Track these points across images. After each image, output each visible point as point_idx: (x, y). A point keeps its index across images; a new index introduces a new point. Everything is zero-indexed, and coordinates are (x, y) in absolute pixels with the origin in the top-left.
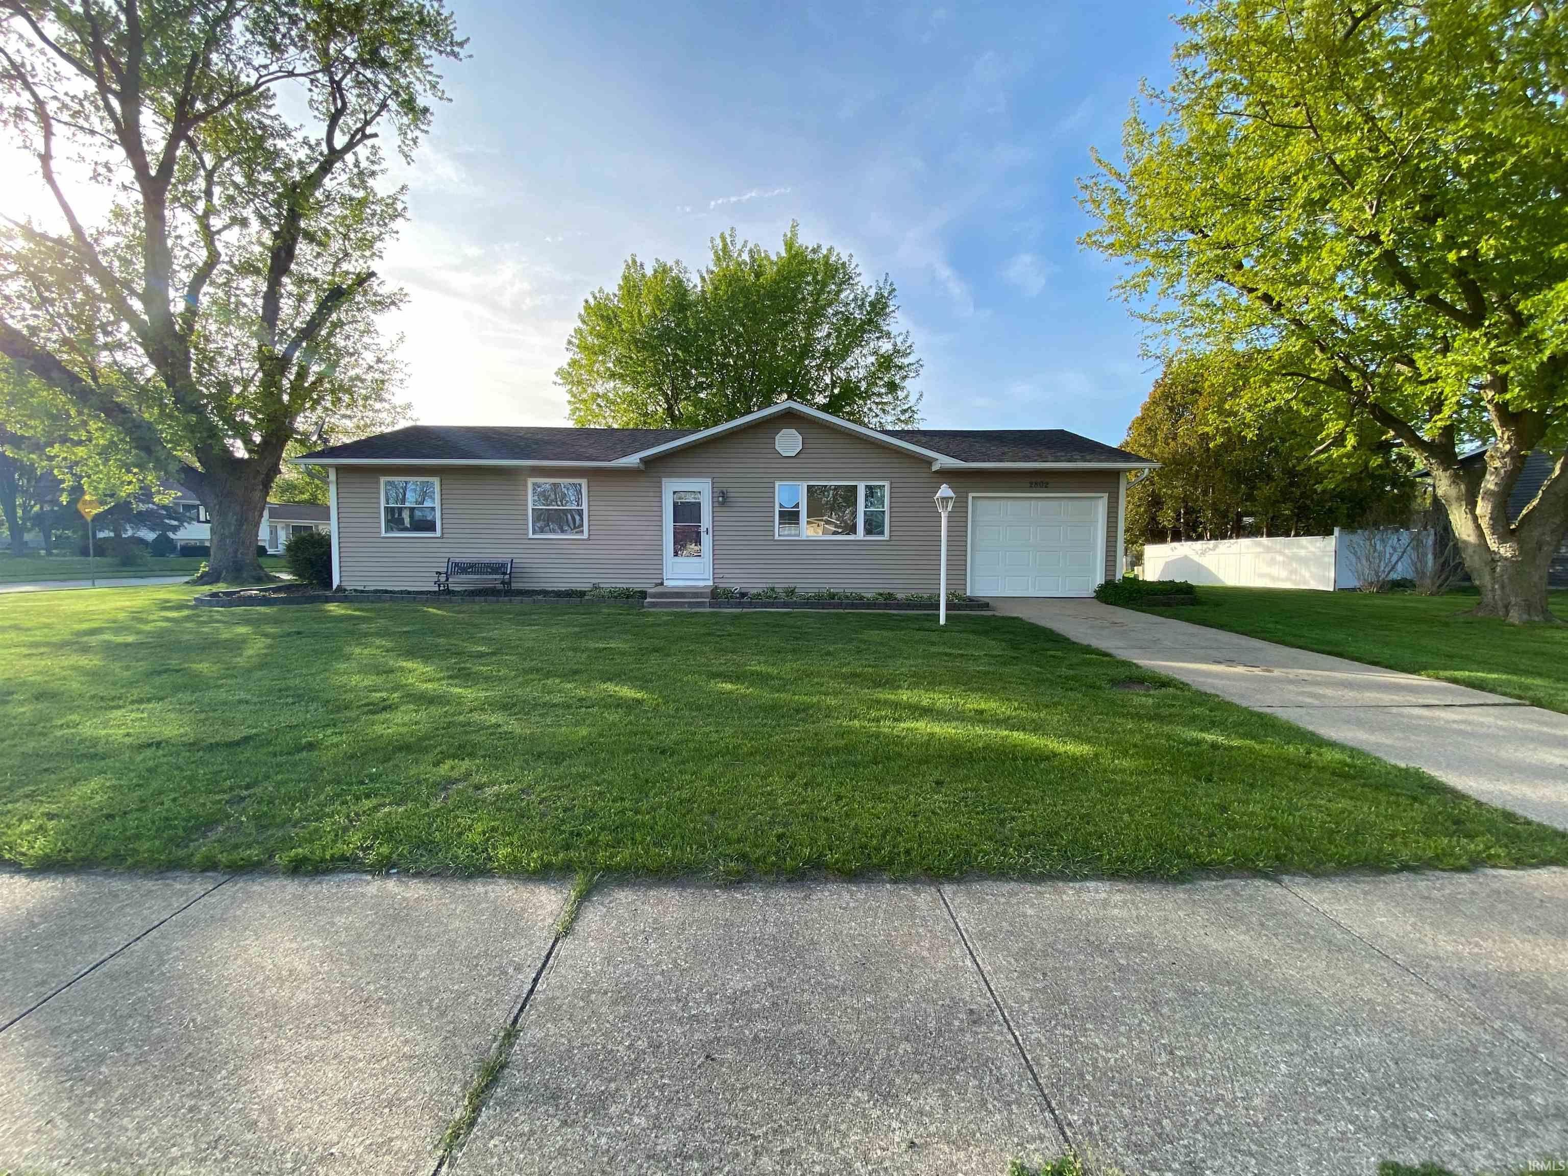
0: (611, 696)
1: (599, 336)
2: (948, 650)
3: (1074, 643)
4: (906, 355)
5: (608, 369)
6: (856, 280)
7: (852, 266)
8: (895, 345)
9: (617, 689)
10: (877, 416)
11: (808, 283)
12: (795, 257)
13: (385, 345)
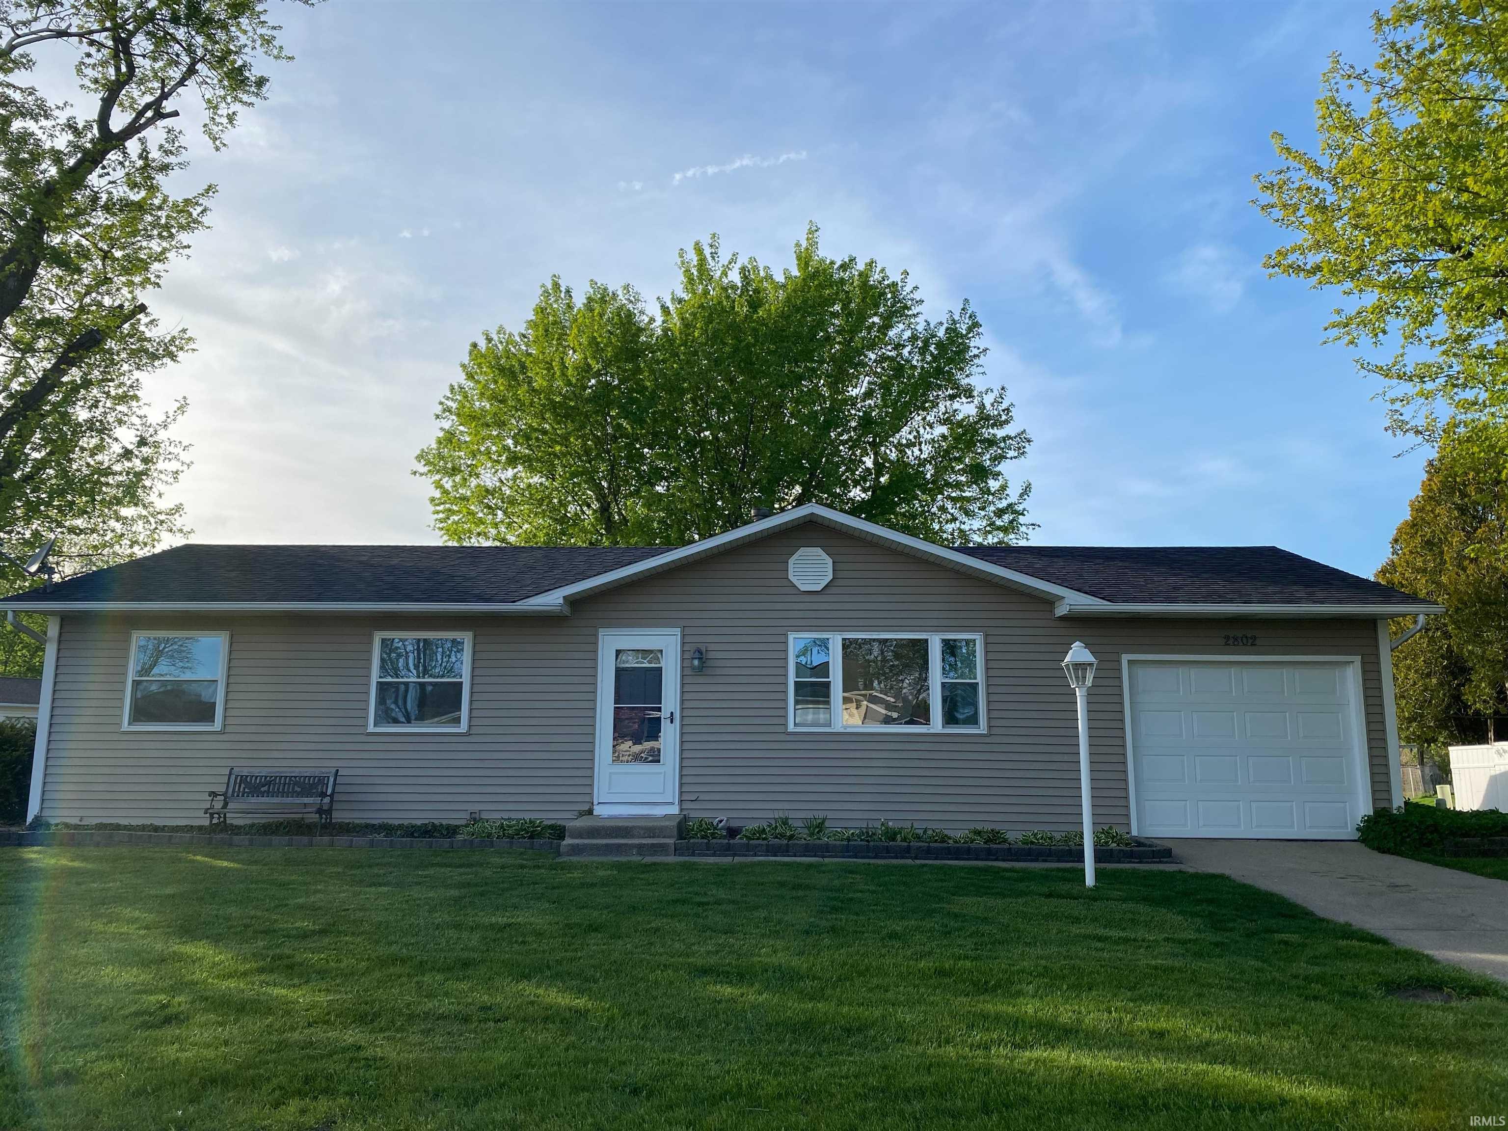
0: (532, 1003)
1: (494, 397)
2: (1101, 932)
3: (1322, 920)
4: (1001, 424)
5: (506, 448)
6: (914, 311)
7: (908, 289)
8: (982, 407)
9: (541, 991)
10: (954, 519)
11: (835, 315)
12: (814, 276)
13: (155, 417)
